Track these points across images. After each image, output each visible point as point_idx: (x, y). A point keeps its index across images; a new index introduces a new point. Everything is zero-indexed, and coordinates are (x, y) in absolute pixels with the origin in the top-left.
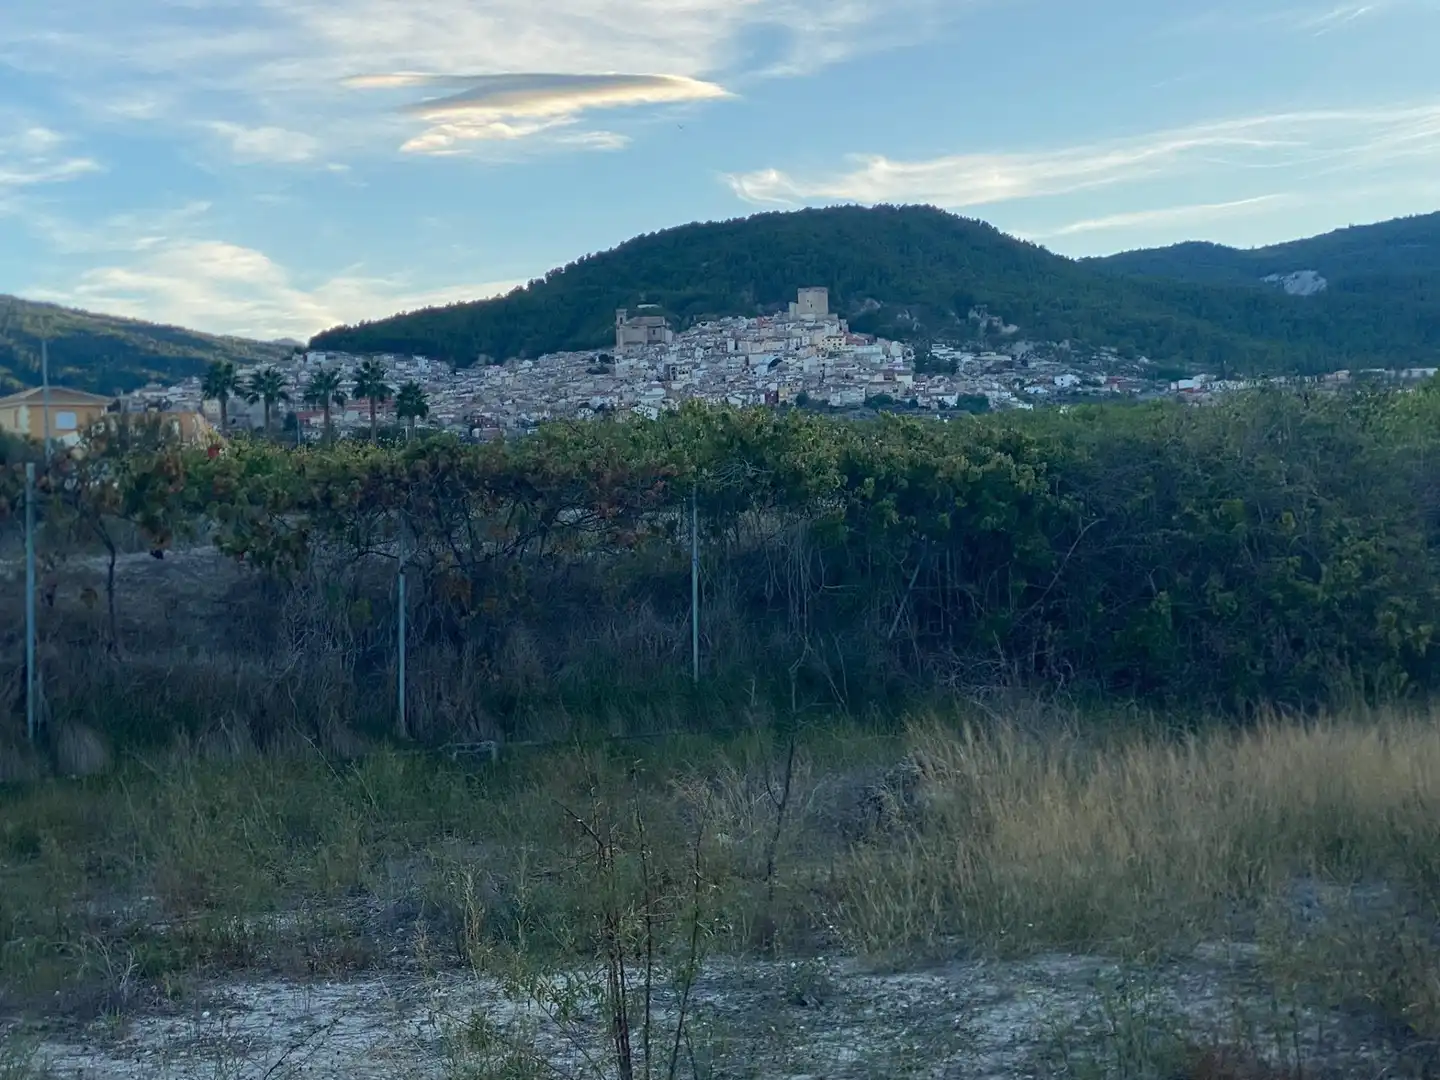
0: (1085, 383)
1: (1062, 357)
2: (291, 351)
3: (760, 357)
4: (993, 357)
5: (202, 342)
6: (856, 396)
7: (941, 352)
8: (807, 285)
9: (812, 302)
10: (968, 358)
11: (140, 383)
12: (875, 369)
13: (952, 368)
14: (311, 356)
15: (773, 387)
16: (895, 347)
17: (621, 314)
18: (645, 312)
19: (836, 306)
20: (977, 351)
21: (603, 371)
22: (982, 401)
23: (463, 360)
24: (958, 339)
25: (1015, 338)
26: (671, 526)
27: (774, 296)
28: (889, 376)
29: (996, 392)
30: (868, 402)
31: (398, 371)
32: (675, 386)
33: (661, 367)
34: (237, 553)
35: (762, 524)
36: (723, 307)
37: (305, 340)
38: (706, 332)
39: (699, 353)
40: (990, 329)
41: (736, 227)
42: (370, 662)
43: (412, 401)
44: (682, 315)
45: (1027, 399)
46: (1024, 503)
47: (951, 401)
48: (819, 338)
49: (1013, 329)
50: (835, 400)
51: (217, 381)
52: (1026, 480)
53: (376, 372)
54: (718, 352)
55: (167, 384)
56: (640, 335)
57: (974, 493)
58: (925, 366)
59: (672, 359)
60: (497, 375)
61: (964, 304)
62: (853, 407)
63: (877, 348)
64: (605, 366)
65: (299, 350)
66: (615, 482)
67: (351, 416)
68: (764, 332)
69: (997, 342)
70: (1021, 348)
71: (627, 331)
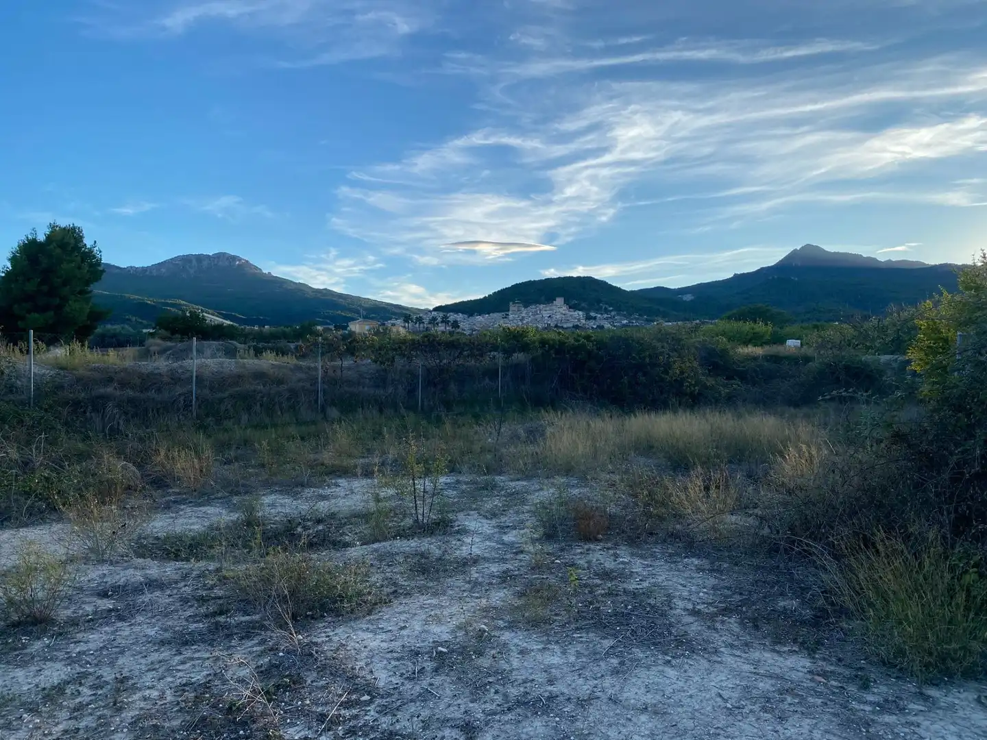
0: (629, 322)
1: (624, 316)
2: (427, 311)
3: (546, 314)
4: (605, 316)
5: (407, 309)
6: (571, 325)
7: (593, 314)
8: (559, 296)
9: (559, 301)
10: (599, 316)
11: (391, 319)
12: (575, 318)
13: (595, 318)
14: (433, 313)
15: (549, 322)
16: (581, 313)
17: (511, 303)
18: (517, 303)
19: (566, 302)
20: (602, 314)
21: (506, 318)
22: (603, 327)
23: (471, 315)
24: (598, 310)
25: (612, 311)
26: (494, 357)
27: (550, 300)
28: (579, 320)
29: (607, 325)
30: (573, 327)
31: (452, 317)
32: (524, 322)
33: (521, 317)
34: (376, 362)
35: (519, 357)
36: (538, 302)
37: (431, 308)
38: (532, 308)
39: (531, 314)
40: (606, 308)
41: (541, 281)
42: (411, 392)
43: (455, 324)
44: (527, 304)
45: (615, 326)
46: (589, 353)
47: (595, 327)
48: (561, 310)
49: (611, 308)
50: (565, 326)
51: (407, 318)
52: (590, 346)
53: (446, 317)
54: (535, 314)
55: (397, 319)
56: (516, 309)
57: (577, 349)
58: (588, 318)
59: (523, 315)
60: (479, 318)
61: (599, 301)
62: (569, 328)
63: (576, 313)
64: (506, 317)
65: (430, 311)
66: (478, 345)
67: (441, 328)
68: (548, 309)
69: (606, 311)
70: (613, 313)
71: (512, 307)
